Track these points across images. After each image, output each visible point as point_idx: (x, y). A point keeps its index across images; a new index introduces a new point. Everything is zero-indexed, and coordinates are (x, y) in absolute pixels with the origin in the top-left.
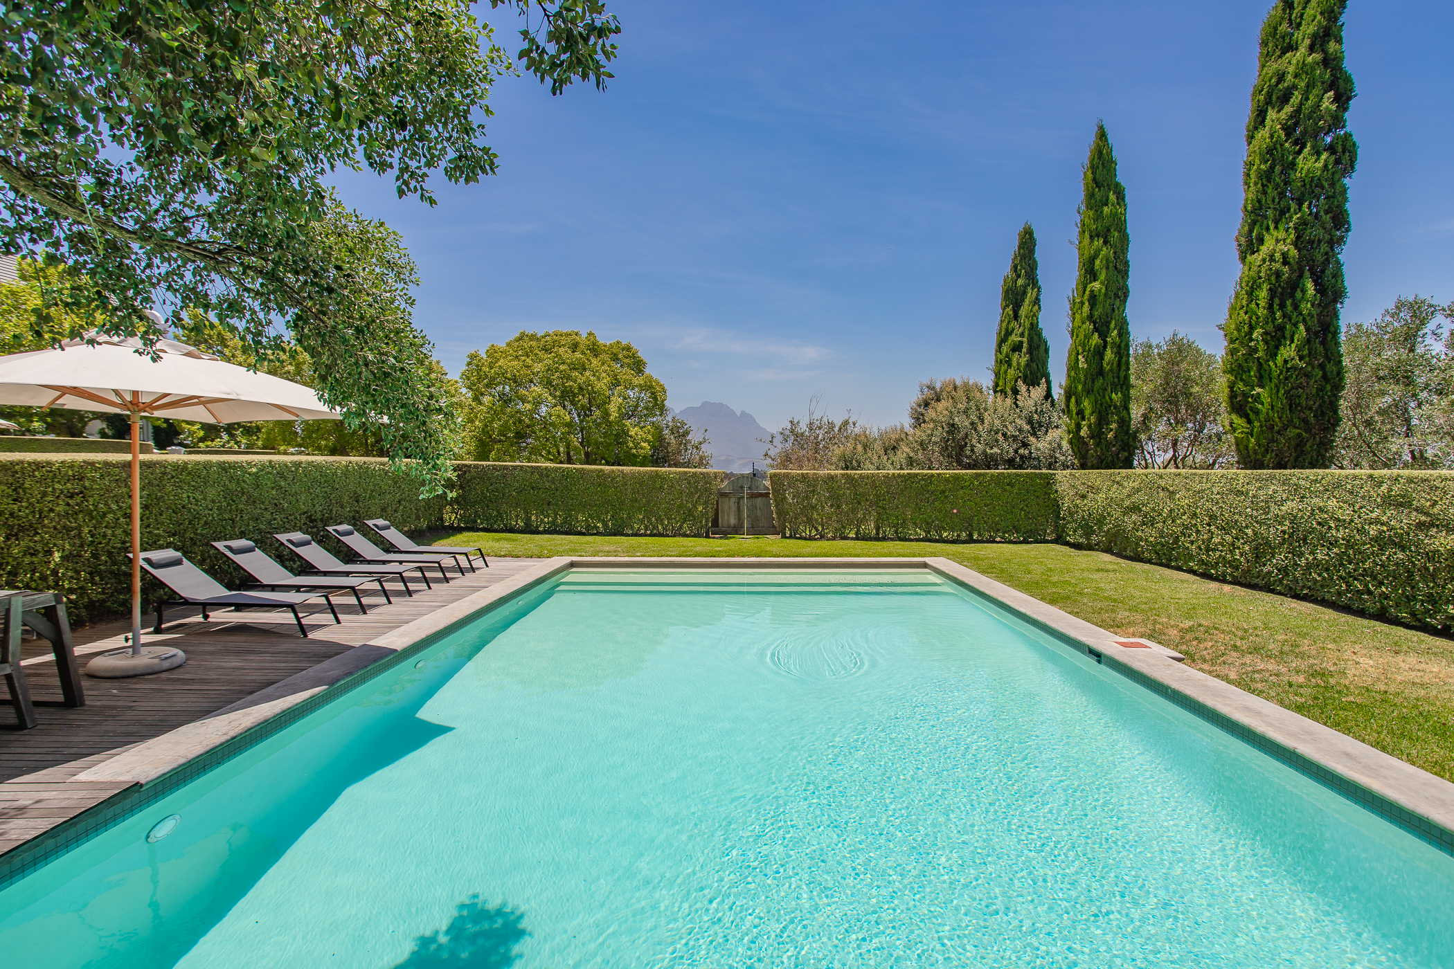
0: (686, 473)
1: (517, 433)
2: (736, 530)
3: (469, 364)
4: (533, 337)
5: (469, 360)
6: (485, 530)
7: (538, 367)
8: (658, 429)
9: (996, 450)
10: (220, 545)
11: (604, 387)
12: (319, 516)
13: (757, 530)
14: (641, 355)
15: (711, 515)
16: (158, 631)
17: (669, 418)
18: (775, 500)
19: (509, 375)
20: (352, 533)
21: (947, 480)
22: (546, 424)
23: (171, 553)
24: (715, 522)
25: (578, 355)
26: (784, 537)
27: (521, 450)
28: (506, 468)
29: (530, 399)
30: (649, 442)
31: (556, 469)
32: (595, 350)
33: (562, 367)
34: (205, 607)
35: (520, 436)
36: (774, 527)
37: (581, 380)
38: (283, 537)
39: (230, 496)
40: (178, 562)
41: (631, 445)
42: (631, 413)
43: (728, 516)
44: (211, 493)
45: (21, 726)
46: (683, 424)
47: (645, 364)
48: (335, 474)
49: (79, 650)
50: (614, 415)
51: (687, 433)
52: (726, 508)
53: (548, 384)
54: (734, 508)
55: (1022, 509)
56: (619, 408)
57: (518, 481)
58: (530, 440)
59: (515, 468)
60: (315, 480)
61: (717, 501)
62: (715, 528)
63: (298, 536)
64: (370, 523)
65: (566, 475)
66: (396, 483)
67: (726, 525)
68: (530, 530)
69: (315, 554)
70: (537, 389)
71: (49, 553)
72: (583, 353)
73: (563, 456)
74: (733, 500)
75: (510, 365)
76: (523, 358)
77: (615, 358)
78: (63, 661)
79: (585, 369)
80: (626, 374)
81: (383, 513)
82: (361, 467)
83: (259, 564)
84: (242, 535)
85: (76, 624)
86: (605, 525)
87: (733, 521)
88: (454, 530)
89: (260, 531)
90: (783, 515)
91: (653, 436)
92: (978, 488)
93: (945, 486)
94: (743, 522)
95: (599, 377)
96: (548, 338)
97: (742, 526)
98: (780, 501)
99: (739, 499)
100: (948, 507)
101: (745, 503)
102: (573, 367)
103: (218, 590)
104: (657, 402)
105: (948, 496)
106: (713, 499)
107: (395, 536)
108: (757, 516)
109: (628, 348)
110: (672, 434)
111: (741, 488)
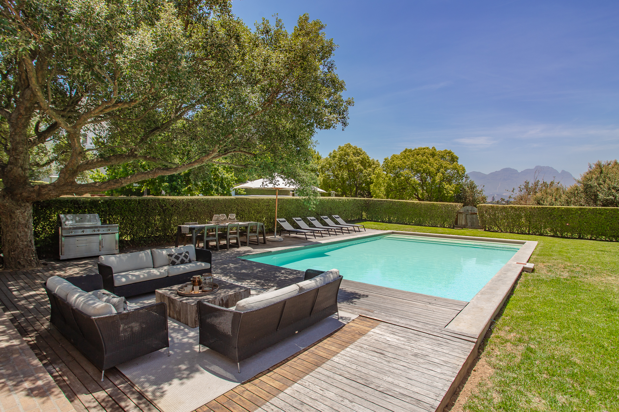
0: (444, 204)
2: (465, 227)
3: (384, 162)
4: (410, 151)
5: (384, 160)
6: (375, 221)
7: (408, 163)
8: (461, 186)
9: (611, 197)
10: (294, 219)
11: (435, 170)
12: (320, 213)
13: (474, 226)
14: (455, 154)
15: (454, 219)
16: (280, 236)
17: (468, 181)
18: (479, 216)
20: (327, 218)
21: (563, 211)
23: (284, 219)
24: (456, 222)
25: (425, 157)
26: (485, 230)
30: (453, 191)
32: (433, 155)
33: (417, 163)
34: (290, 232)
36: (479, 226)
37: (424, 167)
38: (309, 218)
39: (297, 206)
40: (285, 221)
41: (445, 192)
43: (462, 221)
44: (293, 206)
45: (258, 245)
46: (473, 184)
49: (266, 237)
50: (437, 181)
51: (475, 187)
52: (461, 218)
54: (464, 218)
55: (608, 225)
56: (441, 178)
61: (457, 216)
62: (455, 225)
63: (313, 218)
67: (461, 224)
68: (390, 222)
69: (316, 223)
71: (263, 218)
72: (427, 156)
74: (464, 215)
75: (398, 162)
76: (403, 160)
77: (442, 157)
78: (264, 239)
82: (332, 200)
83: (302, 224)
84: (300, 217)
85: (267, 233)
87: (463, 223)
88: (365, 220)
89: (304, 216)
90: (484, 222)
91: (456, 188)
92: (580, 214)
93: (562, 213)
94: (468, 223)
95: (433, 165)
96: (415, 151)
97: (467, 225)
98: (482, 216)
99: (466, 215)
100: (563, 222)
101: (469, 217)
102: (421, 162)
103: (292, 228)
104: (460, 174)
105: (563, 218)
106: (455, 214)
107: (340, 220)
108: (473, 222)
109: (449, 153)
110: (468, 187)
111: (468, 210)
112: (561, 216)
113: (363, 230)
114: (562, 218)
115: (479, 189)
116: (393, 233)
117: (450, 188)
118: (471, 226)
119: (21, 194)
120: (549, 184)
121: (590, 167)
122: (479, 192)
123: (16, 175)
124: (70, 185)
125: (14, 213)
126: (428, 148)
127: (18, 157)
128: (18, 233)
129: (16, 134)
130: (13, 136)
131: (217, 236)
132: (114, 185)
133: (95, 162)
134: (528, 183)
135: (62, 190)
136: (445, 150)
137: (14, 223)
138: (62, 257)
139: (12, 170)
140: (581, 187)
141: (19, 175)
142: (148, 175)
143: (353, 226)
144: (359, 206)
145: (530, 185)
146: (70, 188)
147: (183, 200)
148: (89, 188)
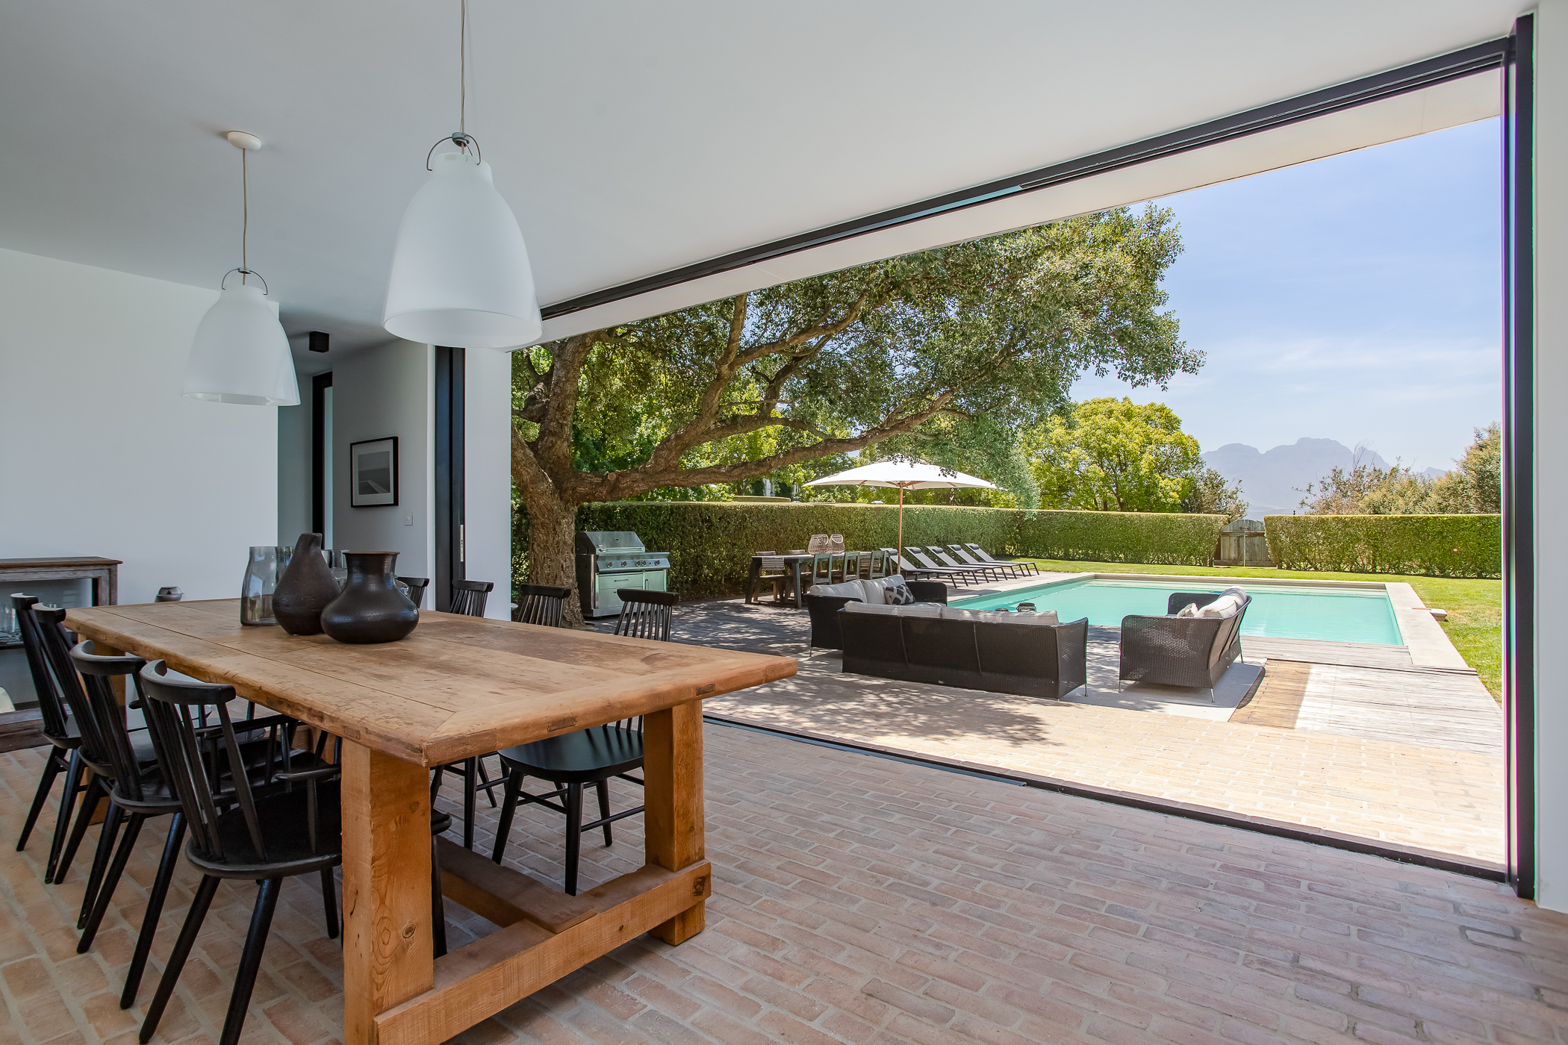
0: (1191, 517)
1: (1060, 487)
2: (1236, 562)
8: (1191, 482)
11: (1136, 447)
13: (1254, 562)
14: (1174, 413)
15: (1213, 549)
17: (1204, 470)
18: (1269, 539)
19: (1054, 441)
20: (960, 549)
21: (1443, 523)
22: (1084, 478)
24: (1217, 555)
25: (1113, 420)
26: (1281, 568)
27: (1062, 501)
28: (1051, 513)
29: (1071, 459)
30: (1178, 492)
31: (1088, 515)
32: (1128, 415)
33: (1099, 432)
35: (1062, 489)
36: (1267, 558)
37: (1115, 441)
41: (1161, 495)
42: (1162, 468)
43: (1229, 550)
46: (1216, 476)
47: (1179, 422)
48: (950, 515)
50: (1144, 470)
51: (1221, 483)
52: (1227, 545)
53: (1087, 447)
54: (1234, 544)
56: (1150, 464)
57: (1060, 523)
58: (1069, 493)
59: (1057, 513)
60: (941, 519)
61: (1219, 540)
62: (1217, 560)
63: (935, 548)
64: (968, 545)
65: (1096, 519)
66: (980, 522)
67: (1227, 558)
68: (1067, 557)
69: (946, 558)
70: (1077, 451)
72: (1117, 418)
73: (1100, 506)
74: (1233, 539)
77: (1148, 420)
79: (1119, 432)
80: (1157, 434)
81: (973, 540)
82: (962, 512)
86: (1126, 556)
87: (1233, 555)
90: (1278, 551)
91: (1183, 486)
92: (1481, 529)
93: (1443, 528)
94: (1243, 555)
95: (1131, 438)
96: (1087, 406)
97: (1241, 559)
98: (1274, 540)
99: (1239, 537)
100: (1447, 546)
101: (1244, 541)
102: (1108, 431)
103: (913, 568)
104: (1188, 456)
105: (1446, 537)
106: (1215, 537)
107: (980, 552)
108: (1254, 552)
109: (1162, 409)
110: (1206, 485)
111: (1241, 528)
112: (1442, 533)
113: (1035, 573)
114: (1443, 538)
115: (1229, 487)
116: (1096, 577)
117: (1170, 486)
118: (1251, 560)
119: (574, 489)
120: (1388, 473)
121: (1478, 436)
122: (1229, 494)
123: (560, 454)
124: (673, 472)
125: (560, 524)
126: (1113, 400)
127: (565, 422)
128: (562, 562)
129: (567, 381)
130: (561, 385)
131: (830, 576)
132: (756, 470)
133: (713, 430)
134: (1341, 472)
135: (657, 480)
136: (1152, 405)
137: (558, 542)
138: (596, 614)
139: (553, 446)
140: (1471, 479)
141: (564, 454)
142: (814, 451)
143: (1001, 567)
144: (1004, 525)
145: (1345, 477)
146: (673, 476)
147: (772, 507)
148: (708, 476)
